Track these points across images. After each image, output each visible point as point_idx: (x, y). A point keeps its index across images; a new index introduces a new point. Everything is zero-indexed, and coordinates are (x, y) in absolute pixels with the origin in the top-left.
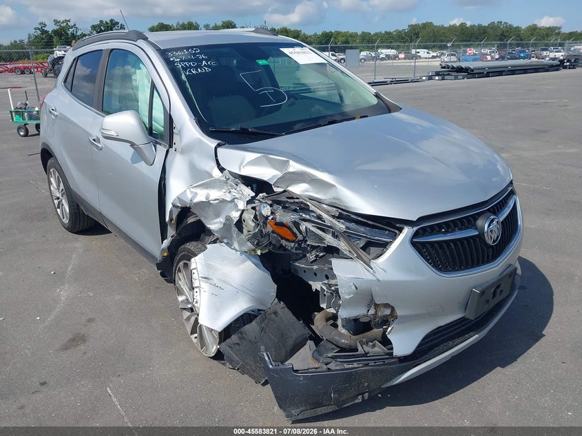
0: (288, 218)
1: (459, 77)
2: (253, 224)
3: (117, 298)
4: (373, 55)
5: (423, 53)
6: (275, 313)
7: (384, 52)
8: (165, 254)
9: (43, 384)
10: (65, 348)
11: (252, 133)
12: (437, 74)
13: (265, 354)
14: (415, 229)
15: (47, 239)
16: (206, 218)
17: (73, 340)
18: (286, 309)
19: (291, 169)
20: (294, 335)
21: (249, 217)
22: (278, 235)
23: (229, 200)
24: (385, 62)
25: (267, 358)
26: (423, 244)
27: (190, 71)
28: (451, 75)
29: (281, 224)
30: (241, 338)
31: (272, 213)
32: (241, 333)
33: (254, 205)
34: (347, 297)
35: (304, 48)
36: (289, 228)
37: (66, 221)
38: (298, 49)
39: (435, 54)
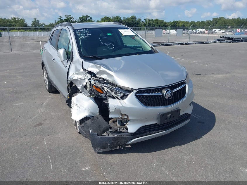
0: (100, 85)
1: (228, 42)
2: (89, 87)
3: (57, 113)
4: (194, 31)
5: (218, 31)
6: (98, 118)
7: (199, 30)
8: (69, 98)
9: (25, 135)
10: (36, 126)
11: (97, 58)
12: (218, 40)
13: (90, 130)
14: (137, 91)
15: (41, 94)
16: (77, 85)
17: (38, 124)
18: (102, 117)
19: (101, 70)
20: (104, 126)
21: (88, 84)
22: (97, 91)
23: (83, 79)
24: (199, 34)
25: (90, 131)
26: (140, 96)
27: (82, 37)
28: (224, 41)
29: (97, 87)
30: (85, 125)
31: (95, 83)
32: (85, 123)
33: (90, 81)
34: (112, 111)
35: (128, 29)
36: (100, 89)
37: (47, 88)
38: (125, 30)
39: (223, 31)
